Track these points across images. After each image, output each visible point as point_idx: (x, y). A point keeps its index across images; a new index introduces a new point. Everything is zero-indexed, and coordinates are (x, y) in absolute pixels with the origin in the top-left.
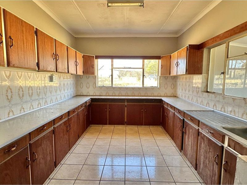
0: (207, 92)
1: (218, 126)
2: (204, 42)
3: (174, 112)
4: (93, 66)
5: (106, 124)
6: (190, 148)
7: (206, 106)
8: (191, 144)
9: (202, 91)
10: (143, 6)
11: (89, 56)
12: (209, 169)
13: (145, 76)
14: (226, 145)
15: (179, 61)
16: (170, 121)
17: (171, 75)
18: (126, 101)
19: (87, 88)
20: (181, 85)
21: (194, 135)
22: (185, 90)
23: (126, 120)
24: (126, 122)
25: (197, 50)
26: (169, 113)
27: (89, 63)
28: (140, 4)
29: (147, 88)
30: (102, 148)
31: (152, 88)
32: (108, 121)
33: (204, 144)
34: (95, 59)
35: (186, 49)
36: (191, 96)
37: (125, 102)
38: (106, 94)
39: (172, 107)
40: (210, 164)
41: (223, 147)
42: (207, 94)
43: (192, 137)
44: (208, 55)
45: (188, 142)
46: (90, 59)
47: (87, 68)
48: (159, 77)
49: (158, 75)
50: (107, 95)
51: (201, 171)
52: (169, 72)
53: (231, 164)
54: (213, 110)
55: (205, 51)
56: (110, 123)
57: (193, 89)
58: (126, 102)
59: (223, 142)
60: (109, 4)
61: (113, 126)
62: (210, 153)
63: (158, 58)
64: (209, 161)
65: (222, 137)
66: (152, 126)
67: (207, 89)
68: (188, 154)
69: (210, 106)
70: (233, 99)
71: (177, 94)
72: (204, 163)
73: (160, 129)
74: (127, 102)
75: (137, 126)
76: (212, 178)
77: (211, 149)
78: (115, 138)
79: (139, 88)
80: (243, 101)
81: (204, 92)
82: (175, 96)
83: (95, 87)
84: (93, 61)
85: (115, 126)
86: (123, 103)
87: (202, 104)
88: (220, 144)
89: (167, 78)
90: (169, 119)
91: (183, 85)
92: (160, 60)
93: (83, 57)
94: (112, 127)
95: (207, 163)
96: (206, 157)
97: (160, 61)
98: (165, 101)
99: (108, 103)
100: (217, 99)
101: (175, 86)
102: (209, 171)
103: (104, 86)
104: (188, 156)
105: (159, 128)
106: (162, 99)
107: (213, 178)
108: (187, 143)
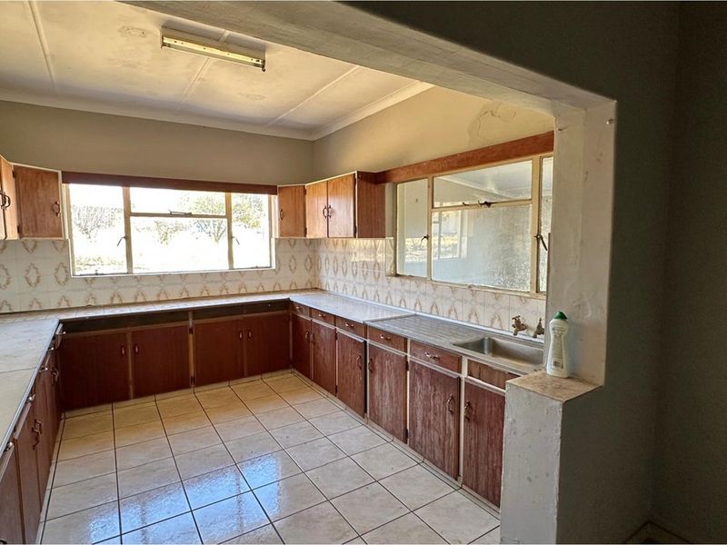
0: (397, 275)
1: (446, 342)
2: (389, 171)
3: (333, 327)
4: (55, 209)
5: (126, 398)
6: (387, 402)
7: (400, 307)
8: (391, 392)
9: (388, 273)
10: (263, 67)
11: (38, 172)
12: (437, 427)
13: (234, 239)
14: (464, 375)
15: (331, 203)
16: (324, 354)
17: (308, 236)
18: (190, 315)
19: (30, 284)
20: (331, 263)
21: (395, 371)
22: (345, 274)
23: (192, 372)
24: (193, 379)
25: (373, 185)
26: (319, 332)
27: (38, 198)
28: (254, 61)
29: (242, 273)
30: (154, 471)
31: (258, 271)
32: (131, 387)
33: (422, 384)
34: (63, 182)
35: (351, 180)
36: (373, 288)
37: (188, 319)
38: (112, 299)
39: (326, 316)
40: (437, 419)
41: (459, 379)
42: (397, 279)
43: (392, 375)
44: (393, 197)
45: (381, 390)
46: (43, 182)
47: (35, 216)
48: (273, 240)
49: (271, 236)
50: (115, 302)
51: (417, 439)
52: (303, 229)
53: (477, 404)
54: (414, 313)
55: (388, 187)
56: (141, 393)
57: (365, 270)
58: (191, 319)
59: (459, 371)
60: (166, 41)
61: (152, 398)
62: (437, 398)
63: (270, 190)
64: (435, 414)
65: (456, 362)
66: (269, 375)
67: (396, 268)
68: (385, 416)
69: (408, 306)
70: (451, 287)
71: (320, 283)
72: (423, 423)
73: (290, 377)
74: (193, 319)
75: (226, 384)
76: (444, 444)
77: (438, 388)
78: (177, 431)
79: (223, 274)
80: (468, 292)
81: (391, 275)
82: (316, 289)
83: (67, 279)
84: (57, 192)
85: (158, 397)
86: (179, 324)
87: (377, 300)
88: (454, 374)
89: (295, 243)
90: (318, 348)
91: (336, 259)
92: (273, 196)
93: (14, 175)
94: (148, 404)
95: (432, 418)
96: (427, 409)
97: (275, 199)
98: (299, 305)
99: (128, 329)
100: (406, 287)
101: (313, 264)
102: (436, 433)
103: (98, 272)
104: (384, 421)
105: (286, 376)
106: (292, 299)
107: (446, 443)
108: (377, 393)
